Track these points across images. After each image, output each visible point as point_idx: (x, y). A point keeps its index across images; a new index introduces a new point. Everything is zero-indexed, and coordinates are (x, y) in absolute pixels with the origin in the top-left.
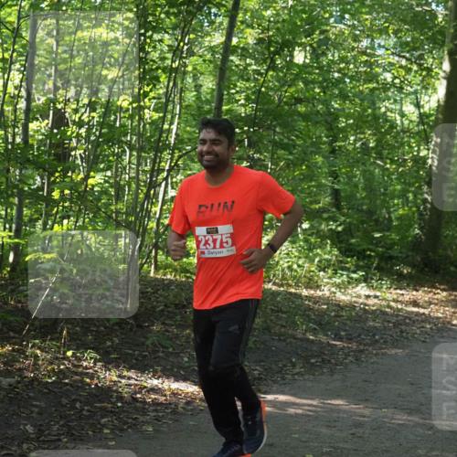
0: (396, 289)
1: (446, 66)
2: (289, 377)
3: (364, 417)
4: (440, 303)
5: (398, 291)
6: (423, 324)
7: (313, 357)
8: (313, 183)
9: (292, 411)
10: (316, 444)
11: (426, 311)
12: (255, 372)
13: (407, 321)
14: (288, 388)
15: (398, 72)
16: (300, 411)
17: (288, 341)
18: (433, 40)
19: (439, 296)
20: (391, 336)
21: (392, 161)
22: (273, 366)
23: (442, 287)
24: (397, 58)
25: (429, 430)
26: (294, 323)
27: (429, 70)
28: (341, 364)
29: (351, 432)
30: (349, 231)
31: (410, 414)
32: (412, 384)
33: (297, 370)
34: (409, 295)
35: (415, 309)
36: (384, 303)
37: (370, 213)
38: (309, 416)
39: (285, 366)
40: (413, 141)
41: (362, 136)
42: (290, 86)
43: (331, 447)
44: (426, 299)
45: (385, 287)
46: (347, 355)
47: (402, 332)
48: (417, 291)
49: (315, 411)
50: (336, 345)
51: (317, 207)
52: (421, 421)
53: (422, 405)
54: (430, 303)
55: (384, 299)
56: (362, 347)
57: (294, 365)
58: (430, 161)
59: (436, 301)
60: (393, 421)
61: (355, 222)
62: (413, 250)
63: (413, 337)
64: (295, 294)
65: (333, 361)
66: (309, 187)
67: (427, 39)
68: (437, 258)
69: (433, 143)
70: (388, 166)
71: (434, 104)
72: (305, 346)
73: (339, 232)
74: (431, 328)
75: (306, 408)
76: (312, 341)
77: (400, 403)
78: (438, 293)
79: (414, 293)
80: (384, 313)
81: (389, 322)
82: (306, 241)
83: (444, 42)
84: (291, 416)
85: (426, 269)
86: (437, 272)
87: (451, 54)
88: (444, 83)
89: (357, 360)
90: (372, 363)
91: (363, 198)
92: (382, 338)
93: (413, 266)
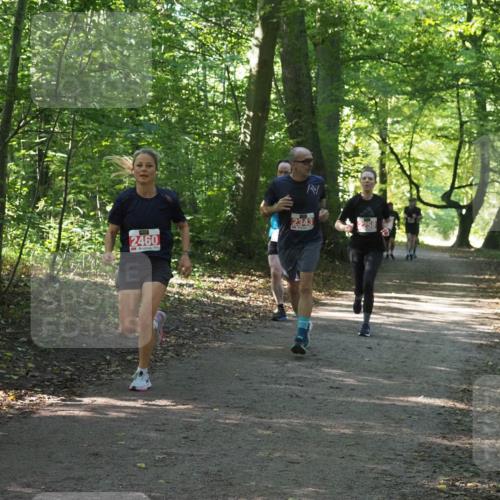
0: (209, 277)
1: (259, 33)
2: (105, 376)
4: (258, 290)
5: (212, 279)
6: (244, 314)
9: (114, 414)
11: (245, 300)
12: (67, 373)
13: (227, 311)
14: (106, 389)
15: (205, 38)
16: (123, 415)
19: (255, 284)
20: (211, 327)
21: (201, 137)
22: (86, 366)
23: (258, 273)
24: (204, 23)
28: (161, 360)
29: (182, 435)
32: (241, 380)
33: (114, 369)
34: (225, 283)
35: (233, 298)
36: (199, 292)
38: (132, 419)
39: (99, 364)
41: (167, 109)
44: (243, 287)
45: (197, 274)
46: (166, 350)
47: (221, 322)
48: (232, 278)
49: (139, 414)
52: (256, 420)
54: (249, 291)
55: (199, 288)
56: (181, 341)
57: (109, 363)
58: (242, 137)
59: (253, 289)
62: (224, 234)
63: (234, 327)
68: (251, 242)
69: (245, 116)
70: (197, 142)
71: (245, 74)
74: (252, 318)
75: (130, 410)
77: (231, 401)
78: (254, 280)
79: (230, 280)
80: (201, 303)
81: (207, 312)
83: (255, 6)
84: (114, 420)
85: (241, 254)
86: (250, 258)
88: (257, 51)
89: (178, 355)
90: (196, 358)
92: (202, 330)
93: (226, 252)
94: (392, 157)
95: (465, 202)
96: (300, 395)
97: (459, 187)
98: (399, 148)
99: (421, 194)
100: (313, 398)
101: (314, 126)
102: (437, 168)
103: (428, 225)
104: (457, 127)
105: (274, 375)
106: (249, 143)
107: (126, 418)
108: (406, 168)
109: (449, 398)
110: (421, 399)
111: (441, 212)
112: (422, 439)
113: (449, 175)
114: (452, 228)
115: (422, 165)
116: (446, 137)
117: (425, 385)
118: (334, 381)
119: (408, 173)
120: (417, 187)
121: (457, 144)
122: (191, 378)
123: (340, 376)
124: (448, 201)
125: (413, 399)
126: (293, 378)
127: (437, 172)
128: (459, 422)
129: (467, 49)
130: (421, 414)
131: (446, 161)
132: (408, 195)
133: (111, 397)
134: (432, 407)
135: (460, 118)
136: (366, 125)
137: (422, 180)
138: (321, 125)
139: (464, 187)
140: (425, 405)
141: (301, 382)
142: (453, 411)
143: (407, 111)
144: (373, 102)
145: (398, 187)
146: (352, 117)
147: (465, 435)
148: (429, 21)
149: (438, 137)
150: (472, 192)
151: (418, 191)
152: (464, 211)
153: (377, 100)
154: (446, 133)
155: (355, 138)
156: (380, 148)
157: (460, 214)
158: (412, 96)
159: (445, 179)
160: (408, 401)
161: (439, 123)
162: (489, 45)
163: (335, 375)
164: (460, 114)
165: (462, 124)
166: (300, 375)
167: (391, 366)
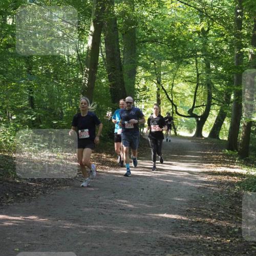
1: (92, 28)
2: (5, 204)
3: (48, 225)
7: (19, 192)
8: (18, 93)
9: (6, 224)
10: (20, 242)
14: (4, 211)
16: (11, 224)
17: (4, 183)
18: (85, 14)
21: (63, 81)
25: (84, 231)
26: (8, 173)
27: (83, 30)
28: (35, 195)
29: (40, 234)
30: (39, 120)
31: (74, 222)
32: (75, 206)
33: (10, 200)
37: (51, 110)
38: (16, 226)
39: (3, 198)
40: (74, 70)
41: (46, 67)
42: (4, 37)
43: (29, 244)
46: (38, 190)
49: (20, 224)
50: (31, 185)
51: (20, 106)
52: (79, 226)
53: (80, 217)
56: (46, 186)
57: (8, 197)
58: (84, 81)
60: (64, 227)
61: (42, 115)
64: (8, 156)
65: (30, 194)
66: (16, 95)
67: (82, 13)
69: (85, 71)
70: (61, 84)
71: (85, 50)
72: (14, 186)
73: (33, 121)
75: (15, 222)
76: (18, 183)
77: (68, 216)
82: (15, 126)
83: (91, 15)
87: (95, 22)
88: (91, 37)
89: (44, 193)
90: (53, 195)
91: (47, 102)
92: (58, 180)
94: (164, 91)
95: (200, 114)
96: (104, 213)
97: (197, 107)
98: (166, 87)
99: (178, 110)
100: (110, 215)
101: (122, 76)
102: (186, 97)
103: (182, 126)
104: (196, 76)
105: (92, 203)
106: (87, 84)
107: (12, 226)
108: (170, 97)
109: (179, 214)
110: (165, 215)
111: (188, 119)
112: (162, 235)
113: (192, 100)
114: (194, 127)
115: (178, 95)
116: (190, 81)
117: (168, 208)
118: (122, 206)
119: (171, 99)
120: (176, 107)
121: (195, 85)
122: (49, 205)
123: (126, 203)
124: (191, 114)
125: (161, 215)
126: (101, 204)
127: (186, 99)
128: (182, 227)
129: (200, 37)
130: (164, 222)
131: (191, 93)
132: (172, 110)
133: (7, 215)
134: (170, 219)
135: (197, 72)
136: (150, 75)
137: (178, 103)
138: (125, 75)
139: (199, 106)
140: (166, 218)
141: (105, 206)
142: (180, 221)
143: (170, 68)
144: (153, 64)
145: (166, 106)
146: (143, 71)
147: (184, 233)
148: (179, 24)
149: (186, 81)
150: (203, 109)
151: (176, 109)
152: (199, 119)
153: (156, 62)
154: (190, 79)
155: (145, 81)
156: (157, 86)
157: (197, 121)
158: (172, 60)
159: (190, 102)
160: (158, 216)
161: (187, 74)
162: (210, 36)
163: (123, 203)
164: (197, 70)
165: (198, 75)
166: (105, 203)
167: (153, 198)
